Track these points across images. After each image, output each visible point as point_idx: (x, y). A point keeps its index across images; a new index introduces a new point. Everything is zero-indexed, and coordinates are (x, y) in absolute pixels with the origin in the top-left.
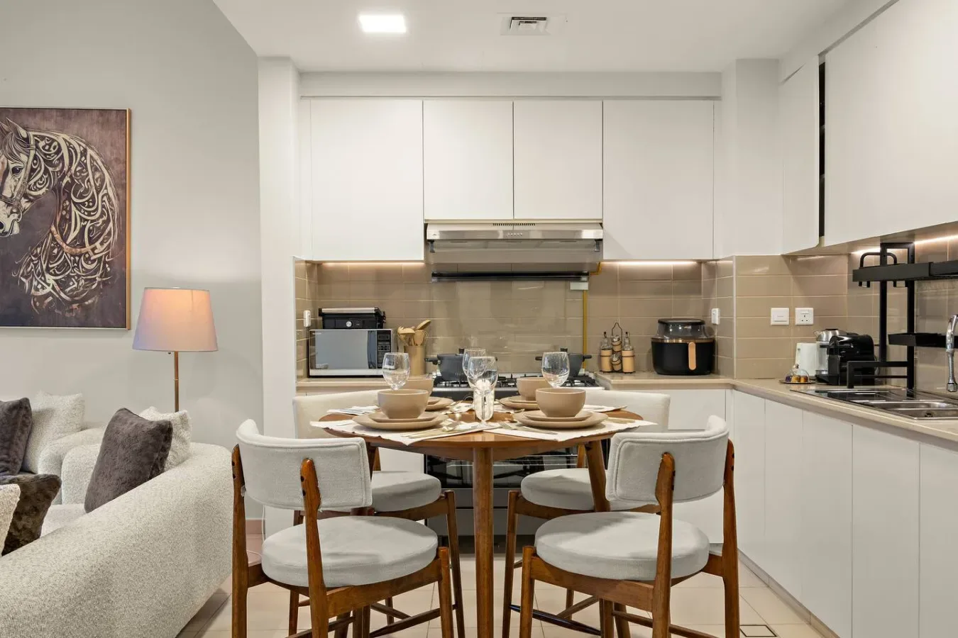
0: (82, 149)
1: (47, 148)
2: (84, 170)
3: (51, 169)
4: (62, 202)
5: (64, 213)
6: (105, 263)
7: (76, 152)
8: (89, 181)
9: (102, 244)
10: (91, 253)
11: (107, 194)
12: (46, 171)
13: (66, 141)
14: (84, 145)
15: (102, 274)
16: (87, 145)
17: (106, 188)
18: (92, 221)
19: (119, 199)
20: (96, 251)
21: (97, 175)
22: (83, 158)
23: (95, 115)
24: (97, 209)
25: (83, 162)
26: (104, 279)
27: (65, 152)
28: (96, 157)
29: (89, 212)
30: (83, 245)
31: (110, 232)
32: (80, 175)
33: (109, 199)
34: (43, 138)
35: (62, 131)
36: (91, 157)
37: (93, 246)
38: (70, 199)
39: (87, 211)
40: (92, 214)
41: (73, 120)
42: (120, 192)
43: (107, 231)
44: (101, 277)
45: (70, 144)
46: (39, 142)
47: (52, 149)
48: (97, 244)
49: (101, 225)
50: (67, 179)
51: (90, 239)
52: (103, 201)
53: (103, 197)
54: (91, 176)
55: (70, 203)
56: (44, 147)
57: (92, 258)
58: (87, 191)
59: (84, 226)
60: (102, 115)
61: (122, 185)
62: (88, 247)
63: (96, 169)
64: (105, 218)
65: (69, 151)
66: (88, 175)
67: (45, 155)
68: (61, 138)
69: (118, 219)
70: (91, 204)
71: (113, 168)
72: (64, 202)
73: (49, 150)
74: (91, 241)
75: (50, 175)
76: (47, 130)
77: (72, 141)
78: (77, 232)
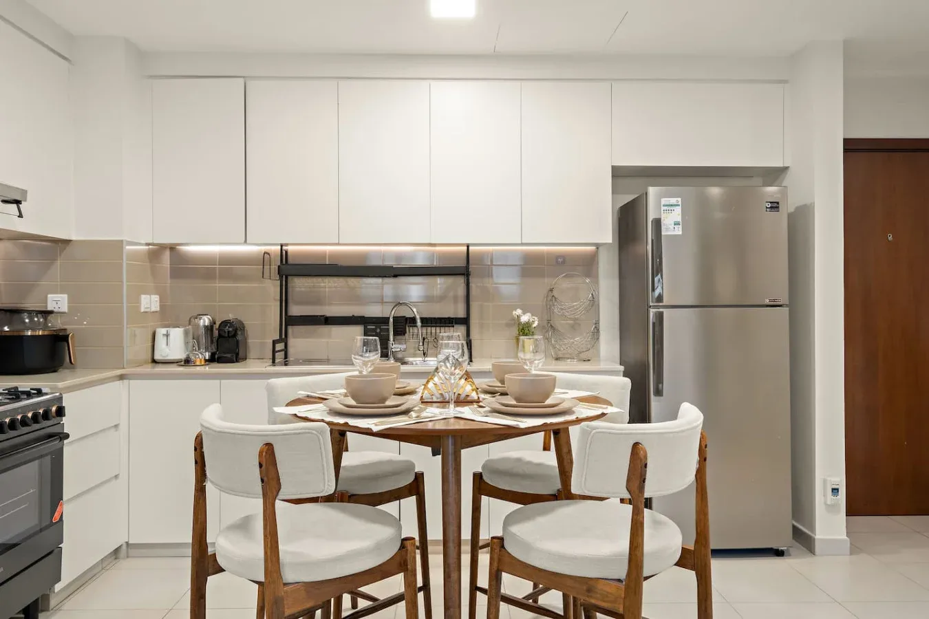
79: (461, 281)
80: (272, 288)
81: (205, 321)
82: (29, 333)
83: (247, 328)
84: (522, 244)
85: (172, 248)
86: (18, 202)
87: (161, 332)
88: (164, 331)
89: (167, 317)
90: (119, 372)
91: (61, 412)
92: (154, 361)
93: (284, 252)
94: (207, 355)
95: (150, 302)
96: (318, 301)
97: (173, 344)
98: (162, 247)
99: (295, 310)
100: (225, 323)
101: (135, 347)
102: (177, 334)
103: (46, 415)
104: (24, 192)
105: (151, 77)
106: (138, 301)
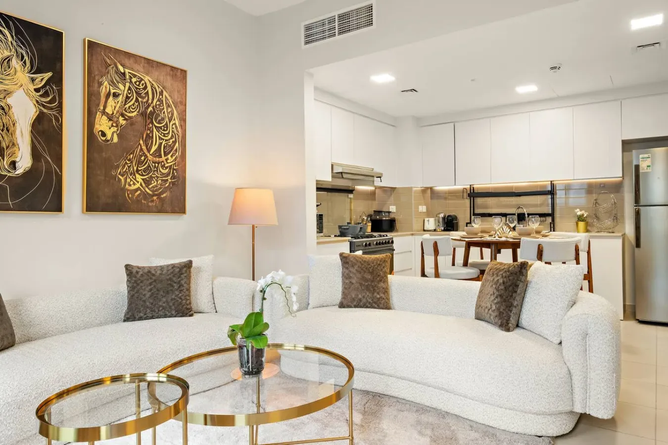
0: (160, 90)
1: (138, 83)
2: (162, 105)
3: (140, 99)
4: (147, 124)
5: (149, 132)
6: (174, 169)
7: (156, 91)
8: (164, 113)
9: (172, 157)
10: (165, 162)
11: (175, 124)
12: (137, 100)
13: (150, 82)
14: (162, 88)
15: (172, 177)
16: (163, 88)
17: (174, 120)
18: (166, 140)
19: (182, 128)
20: (169, 161)
21: (169, 110)
22: (161, 97)
23: (169, 69)
24: (169, 133)
25: (161, 99)
26: (173, 180)
27: (149, 88)
28: (169, 98)
29: (164, 134)
30: (160, 156)
31: (176, 149)
32: (159, 108)
33: (176, 127)
34: (135, 76)
35: (147, 74)
36: (166, 97)
37: (166, 158)
38: (152, 123)
39: (163, 133)
40: (166, 135)
41: (154, 68)
42: (182, 124)
43: (175, 148)
44: (171, 179)
45: (152, 84)
46: (132, 78)
47: (141, 85)
48: (169, 156)
49: (172, 144)
50: (150, 109)
51: (164, 152)
52: (173, 128)
53: (172, 125)
54: (165, 110)
55: (152, 126)
56: (135, 82)
57: (166, 166)
58: (163, 119)
59: (161, 143)
60: (172, 70)
61: (183, 120)
62: (164, 158)
63: (169, 106)
64: (174, 139)
65: (152, 89)
66: (163, 109)
67: (137, 88)
68: (147, 79)
69: (181, 141)
70: (165, 129)
71: (178, 107)
72: (148, 124)
73: (139, 85)
74: (166, 155)
75: (139, 103)
76: (138, 71)
77: (154, 83)
78: (157, 146)
79: (550, 196)
80: (467, 202)
81: (442, 215)
82: (384, 219)
83: (458, 218)
84: (574, 180)
85: (431, 188)
86: (380, 177)
87: (426, 219)
88: (427, 219)
89: (429, 214)
90: (411, 233)
91: (392, 242)
92: (424, 230)
93: (472, 188)
94: (443, 229)
95: (423, 209)
96: (486, 207)
97: (431, 224)
98: (427, 188)
99: (477, 211)
100: (449, 216)
101: (417, 225)
102: (432, 220)
103: (388, 242)
104: (382, 174)
105: (422, 127)
106: (418, 208)
